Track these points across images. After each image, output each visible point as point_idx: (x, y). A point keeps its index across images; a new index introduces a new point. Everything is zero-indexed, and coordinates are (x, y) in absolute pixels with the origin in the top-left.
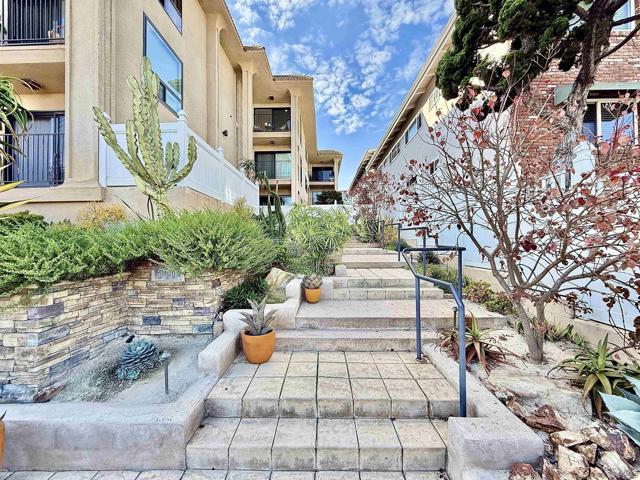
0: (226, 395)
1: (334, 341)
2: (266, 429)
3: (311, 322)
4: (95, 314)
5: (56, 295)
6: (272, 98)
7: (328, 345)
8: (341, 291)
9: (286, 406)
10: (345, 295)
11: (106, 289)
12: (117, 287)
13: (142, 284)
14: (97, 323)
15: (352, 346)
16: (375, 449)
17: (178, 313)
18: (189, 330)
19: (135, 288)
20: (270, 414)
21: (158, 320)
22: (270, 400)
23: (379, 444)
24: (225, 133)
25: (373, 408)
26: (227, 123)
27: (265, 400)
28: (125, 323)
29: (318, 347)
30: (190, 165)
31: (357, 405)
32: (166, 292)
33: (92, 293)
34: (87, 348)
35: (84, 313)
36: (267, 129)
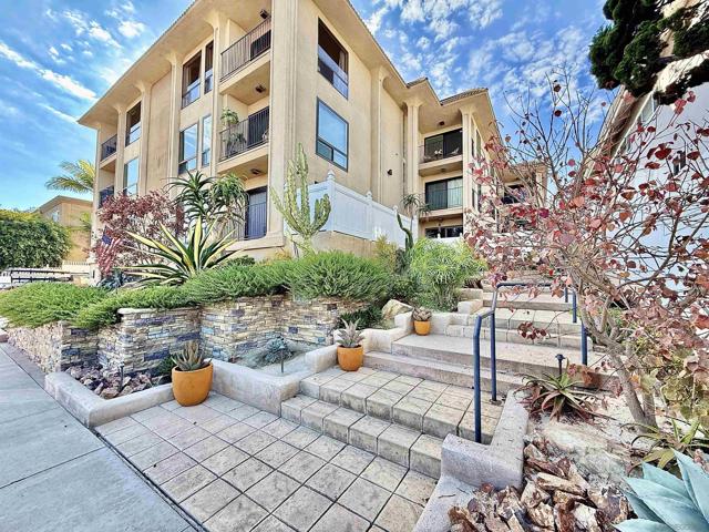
0: (313, 383)
1: (416, 367)
2: (327, 409)
3: (406, 349)
4: (261, 320)
5: (241, 304)
6: (442, 123)
7: (410, 370)
8: (455, 327)
9: (345, 399)
10: (459, 332)
11: (268, 305)
12: (275, 304)
13: (288, 303)
14: (261, 325)
15: (433, 376)
16: (389, 443)
17: (307, 327)
18: (313, 340)
19: (285, 306)
20: (336, 403)
21: (296, 330)
22: (336, 392)
23: (393, 441)
24: (390, 173)
25: (408, 419)
26: (392, 162)
27: (332, 391)
28: (280, 329)
29: (402, 370)
30: (327, 216)
31: (395, 412)
32: (301, 310)
33: (259, 306)
34: (255, 340)
35: (255, 318)
36: (437, 157)
